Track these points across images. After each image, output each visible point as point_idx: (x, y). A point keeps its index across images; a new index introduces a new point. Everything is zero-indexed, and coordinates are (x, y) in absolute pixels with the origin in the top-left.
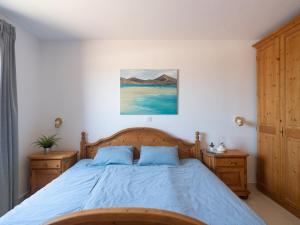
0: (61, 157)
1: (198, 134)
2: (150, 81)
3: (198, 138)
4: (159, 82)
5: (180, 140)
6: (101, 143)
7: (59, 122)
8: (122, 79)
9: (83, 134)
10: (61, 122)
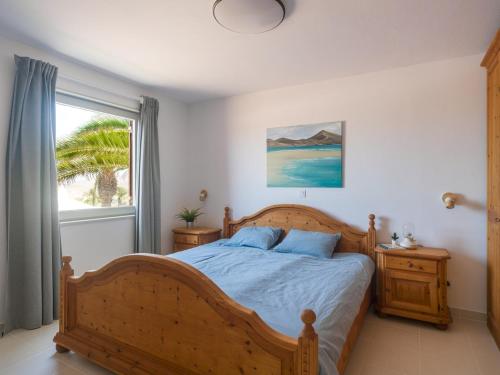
0: (198, 232)
1: (372, 217)
2: (303, 141)
3: (373, 224)
4: (316, 142)
5: (346, 225)
6: (244, 221)
7: (205, 195)
8: (269, 141)
9: (227, 210)
10: (206, 196)
